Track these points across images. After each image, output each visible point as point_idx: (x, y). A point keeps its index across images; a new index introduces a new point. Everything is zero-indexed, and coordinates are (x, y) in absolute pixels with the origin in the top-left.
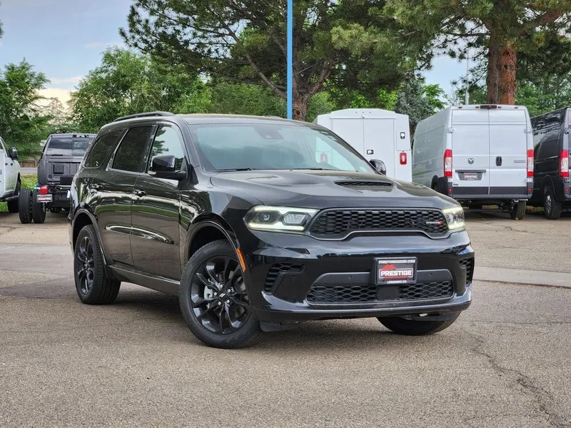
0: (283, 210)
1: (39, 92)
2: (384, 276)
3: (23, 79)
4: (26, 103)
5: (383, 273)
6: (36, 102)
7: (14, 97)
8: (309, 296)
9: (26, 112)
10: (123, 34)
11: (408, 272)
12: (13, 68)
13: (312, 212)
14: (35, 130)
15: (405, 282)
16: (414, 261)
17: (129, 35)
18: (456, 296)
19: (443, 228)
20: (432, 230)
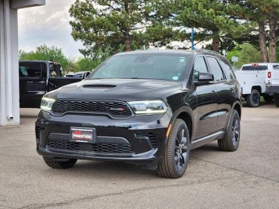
0: (48, 100)
2: (75, 137)
5: (74, 135)
8: (49, 144)
13: (54, 101)
16: (92, 130)
18: (134, 155)
19: (127, 112)
20: (116, 113)
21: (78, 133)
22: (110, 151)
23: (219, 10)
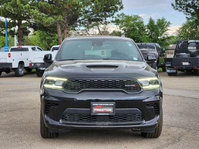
0: (55, 79)
1: (168, 28)
2: (96, 111)
3: (163, 24)
4: (163, 32)
5: (95, 110)
6: (167, 31)
7: (160, 30)
8: (63, 118)
9: (163, 35)
10: (173, 5)
11: (110, 110)
12: (159, 20)
13: (65, 80)
14: (167, 41)
15: (108, 114)
16: (113, 104)
17: (175, 5)
18: (144, 122)
19: (138, 88)
20: (129, 89)
21: (99, 107)
22: (125, 120)
23: (33, 5)
